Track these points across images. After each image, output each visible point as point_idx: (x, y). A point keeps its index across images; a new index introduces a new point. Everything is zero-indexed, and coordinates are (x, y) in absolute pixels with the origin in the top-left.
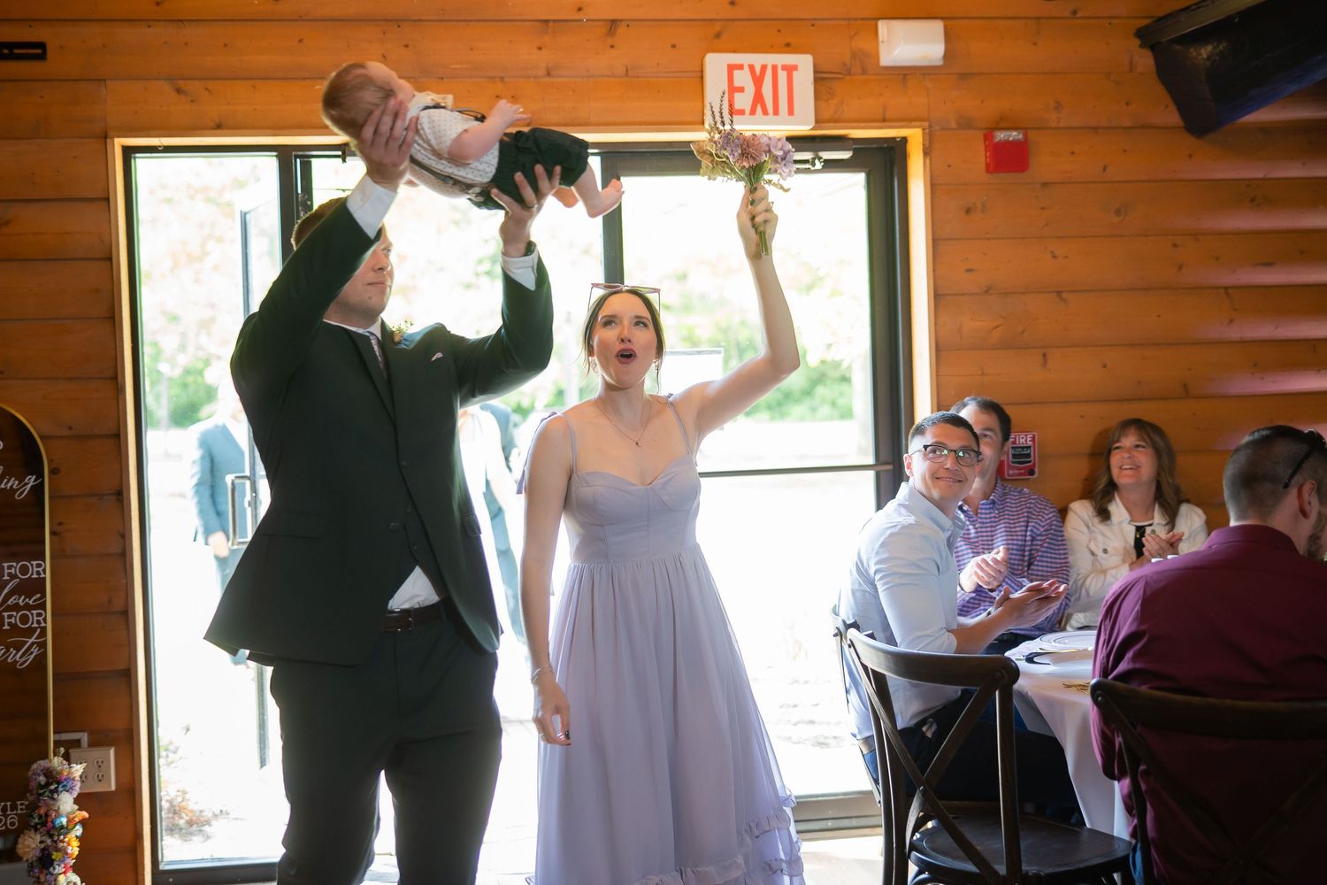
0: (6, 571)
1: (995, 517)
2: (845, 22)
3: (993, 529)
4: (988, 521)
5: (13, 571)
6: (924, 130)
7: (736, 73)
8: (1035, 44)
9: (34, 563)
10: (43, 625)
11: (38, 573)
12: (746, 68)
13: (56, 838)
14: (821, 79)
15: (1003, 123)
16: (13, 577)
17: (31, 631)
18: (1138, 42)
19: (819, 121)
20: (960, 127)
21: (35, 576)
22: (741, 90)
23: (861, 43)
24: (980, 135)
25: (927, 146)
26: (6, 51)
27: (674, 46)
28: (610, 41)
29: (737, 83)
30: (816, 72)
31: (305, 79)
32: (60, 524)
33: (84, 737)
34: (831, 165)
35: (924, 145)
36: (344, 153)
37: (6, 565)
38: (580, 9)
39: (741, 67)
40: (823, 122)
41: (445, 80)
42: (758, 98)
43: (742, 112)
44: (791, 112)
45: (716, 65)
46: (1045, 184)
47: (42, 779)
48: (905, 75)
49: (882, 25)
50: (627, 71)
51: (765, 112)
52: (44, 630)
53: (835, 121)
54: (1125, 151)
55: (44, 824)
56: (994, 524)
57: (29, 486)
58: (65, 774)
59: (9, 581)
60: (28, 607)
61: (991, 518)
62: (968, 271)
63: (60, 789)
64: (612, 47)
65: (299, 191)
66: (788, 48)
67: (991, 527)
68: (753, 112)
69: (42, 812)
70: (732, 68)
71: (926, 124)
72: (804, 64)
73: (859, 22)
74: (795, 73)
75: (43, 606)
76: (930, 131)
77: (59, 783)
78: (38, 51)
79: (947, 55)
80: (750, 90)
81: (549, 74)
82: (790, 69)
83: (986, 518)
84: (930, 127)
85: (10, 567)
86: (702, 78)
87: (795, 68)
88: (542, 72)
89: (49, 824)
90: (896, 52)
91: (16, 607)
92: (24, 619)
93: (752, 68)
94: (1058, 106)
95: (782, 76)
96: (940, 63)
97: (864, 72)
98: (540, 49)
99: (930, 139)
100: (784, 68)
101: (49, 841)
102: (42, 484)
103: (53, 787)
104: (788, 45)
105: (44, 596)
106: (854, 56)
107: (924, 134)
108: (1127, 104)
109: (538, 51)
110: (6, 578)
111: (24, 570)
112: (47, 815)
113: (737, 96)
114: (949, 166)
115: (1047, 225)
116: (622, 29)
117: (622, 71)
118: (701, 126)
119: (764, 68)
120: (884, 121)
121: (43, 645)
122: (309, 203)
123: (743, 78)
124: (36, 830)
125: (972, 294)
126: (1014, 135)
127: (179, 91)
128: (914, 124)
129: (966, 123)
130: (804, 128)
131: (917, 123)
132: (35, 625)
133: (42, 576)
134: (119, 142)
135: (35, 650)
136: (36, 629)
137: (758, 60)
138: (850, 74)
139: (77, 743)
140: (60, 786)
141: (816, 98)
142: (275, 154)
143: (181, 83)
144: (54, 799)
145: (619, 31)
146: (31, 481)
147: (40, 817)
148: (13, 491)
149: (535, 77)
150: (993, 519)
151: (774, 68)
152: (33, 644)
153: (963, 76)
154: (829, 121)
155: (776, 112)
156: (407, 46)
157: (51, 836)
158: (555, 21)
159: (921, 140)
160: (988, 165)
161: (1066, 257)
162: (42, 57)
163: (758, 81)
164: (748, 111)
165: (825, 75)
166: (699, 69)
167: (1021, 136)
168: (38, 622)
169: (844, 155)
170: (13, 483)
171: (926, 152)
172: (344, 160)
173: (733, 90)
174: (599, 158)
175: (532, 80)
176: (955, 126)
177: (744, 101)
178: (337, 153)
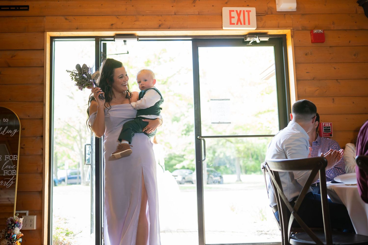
0: (6, 158)
1: (318, 147)
3: (318, 151)
4: (316, 148)
5: (8, 158)
6: (291, 30)
7: (232, 13)
8: (325, 5)
9: (14, 156)
10: (15, 174)
11: (15, 159)
12: (235, 11)
13: (12, 242)
14: (258, 15)
15: (316, 27)
16: (8, 159)
17: (11, 177)
18: (358, 4)
20: (303, 30)
22: (234, 17)
23: (270, 5)
24: (309, 32)
25: (292, 34)
26: (18, 8)
27: (213, 6)
28: (193, 5)
29: (232, 16)
30: (256, 13)
31: (103, 16)
32: (24, 145)
33: (27, 212)
34: (263, 43)
36: (114, 39)
39: (233, 11)
40: (259, 27)
41: (144, 16)
42: (239, 20)
43: (234, 24)
44: (249, 24)
45: (226, 10)
46: (330, 47)
47: (10, 222)
48: (285, 14)
50: (199, 13)
51: (241, 24)
52: (15, 176)
53: (264, 27)
54: (356, 37)
55: (9, 237)
56: (317, 149)
57: (15, 133)
58: (17, 221)
59: (6, 161)
60: (12, 169)
61: (316, 147)
62: (307, 72)
63: (15, 226)
64: (194, 6)
65: (102, 51)
66: (248, 6)
67: (317, 150)
68: (237, 24)
69: (9, 233)
70: (230, 11)
71: (292, 28)
72: (253, 10)
74: (250, 12)
75: (16, 169)
76: (293, 31)
77: (15, 224)
78: (26, 8)
79: (297, 8)
80: (236, 17)
81: (175, 14)
82: (249, 12)
83: (315, 147)
84: (293, 30)
85: (7, 157)
86: (222, 15)
87: (250, 11)
88: (173, 13)
89: (11, 237)
90: (281, 7)
91: (8, 169)
92: (10, 173)
93: (237, 11)
94: (333, 23)
95: (246, 14)
96: (295, 10)
97: (272, 14)
98: (173, 7)
99: (293, 33)
100: (247, 11)
101: (10, 243)
102: (18, 132)
103: (13, 225)
105: (16, 166)
106: (268, 8)
107: (291, 31)
108: (356, 23)
109: (172, 7)
110: (6, 160)
111: (11, 157)
112: (10, 234)
113: (232, 19)
114: (300, 41)
115: (332, 59)
117: (197, 13)
118: (222, 29)
119: (240, 11)
120: (278, 27)
121: (15, 181)
122: (105, 55)
123: (234, 14)
124: (7, 239)
125: (309, 80)
126: (320, 31)
127: (66, 19)
128: (288, 28)
129: (304, 29)
130: (253, 29)
131: (289, 28)
132: (13, 175)
133: (16, 159)
134: (49, 34)
135: (12, 182)
136: (13, 176)
137: (239, 9)
138: (267, 14)
139: (25, 214)
140: (16, 225)
141: (257, 21)
142: (94, 39)
143: (67, 17)
144: (13, 229)
145: (196, 2)
146: (16, 131)
147: (8, 234)
148: (10, 134)
150: (317, 148)
151: (244, 11)
152: (12, 180)
153: (303, 15)
154: (261, 28)
155: (244, 24)
156: (133, 6)
157: (11, 241)
159: (290, 33)
160: (312, 40)
161: (339, 69)
162: (28, 10)
163: (239, 15)
164: (236, 24)
165: (260, 14)
166: (221, 12)
167: (322, 31)
168: (14, 173)
169: (266, 39)
170: (10, 131)
171: (292, 37)
172: (115, 41)
173: (231, 17)
174: (191, 42)
175: (170, 16)
176: (301, 29)
177: (234, 21)
178: (113, 39)
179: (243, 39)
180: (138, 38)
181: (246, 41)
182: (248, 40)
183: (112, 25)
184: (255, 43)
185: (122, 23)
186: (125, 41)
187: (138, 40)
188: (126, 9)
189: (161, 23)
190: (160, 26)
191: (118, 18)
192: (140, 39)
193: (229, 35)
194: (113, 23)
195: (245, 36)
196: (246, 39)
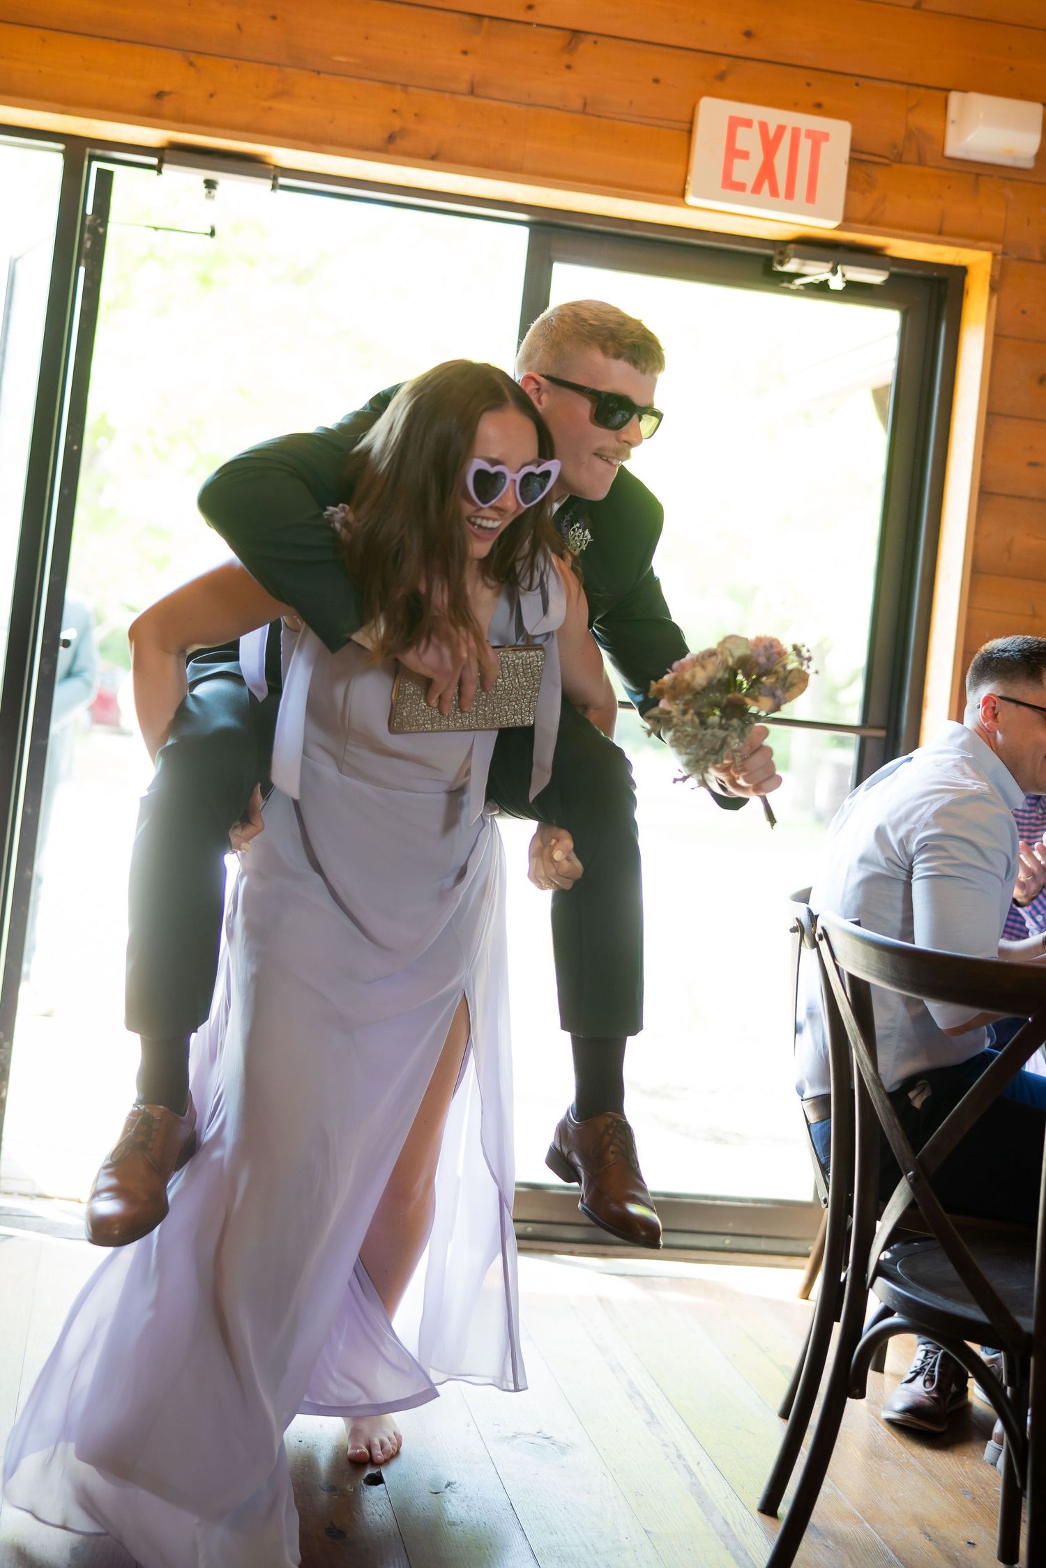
1: (1037, 819)
2: (904, 88)
3: (1032, 835)
4: (1026, 821)
6: (995, 255)
7: (741, 131)
12: (756, 127)
14: (860, 159)
19: (848, 221)
20: (1044, 262)
22: (745, 155)
23: (920, 120)
25: (997, 277)
27: (656, 81)
28: (566, 58)
29: (740, 145)
30: (853, 150)
31: (119, 41)
34: (855, 291)
35: (992, 276)
36: (161, 161)
38: (530, 7)
39: (748, 123)
40: (855, 221)
41: (322, 75)
42: (767, 171)
43: (740, 187)
44: (811, 196)
45: (713, 114)
48: (979, 173)
49: (955, 98)
50: (585, 105)
51: (774, 192)
53: (871, 223)
56: (1033, 828)
61: (1030, 818)
62: (1032, 464)
64: (569, 67)
65: (89, 211)
66: (818, 108)
67: (1030, 831)
68: (757, 189)
70: (735, 123)
71: (999, 247)
72: (839, 134)
73: (922, 91)
74: (824, 145)
76: (1003, 259)
79: (1043, 154)
80: (757, 157)
81: (472, 92)
82: (818, 139)
83: (1023, 818)
84: (1004, 253)
86: (690, 132)
87: (826, 137)
88: (464, 87)
90: (970, 138)
93: (763, 127)
95: (805, 145)
96: (1029, 164)
97: (921, 162)
98: (465, 53)
99: (1003, 270)
100: (810, 134)
104: (819, 106)
106: (910, 135)
107: (994, 261)
109: (463, 57)
113: (738, 163)
114: (1023, 312)
116: (586, 45)
117: (577, 103)
118: (679, 200)
119: (781, 130)
120: (939, 233)
122: (101, 230)
123: (749, 140)
125: (1033, 499)
128: (981, 244)
130: (825, 225)
131: (987, 245)
137: (774, 117)
138: (900, 162)
141: (849, 188)
142: (61, 147)
145: (582, 47)
149: (453, 93)
150: (1033, 821)
151: (796, 133)
154: (862, 222)
155: (790, 194)
156: (274, 18)
158: (491, 18)
159: (988, 268)
163: (770, 146)
164: (750, 185)
165: (864, 157)
166: (687, 119)
169: (875, 277)
171: (994, 288)
172: (160, 172)
173: (733, 153)
174: (524, 232)
175: (447, 95)
176: (1037, 257)
177: (746, 171)
178: (154, 161)
179: (768, 261)
180: (275, 178)
181: (779, 268)
182: (792, 266)
183: (160, 95)
184: (820, 289)
185: (211, 96)
186: (210, 184)
187: (274, 187)
188: (239, 27)
189: (397, 123)
190: (391, 138)
191: (191, 64)
192: (282, 181)
193: (709, 232)
194: (167, 88)
195: (782, 248)
196: (782, 263)
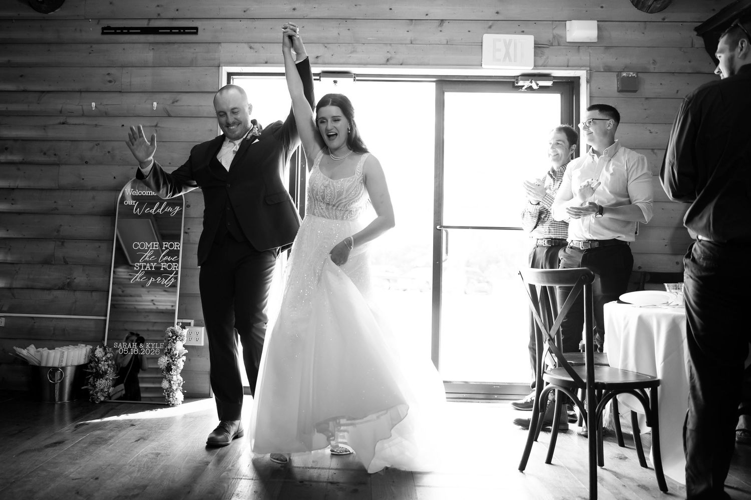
0: (164, 246)
2: (551, 22)
5: (167, 246)
6: (587, 71)
7: (498, 43)
8: (643, 33)
9: (176, 243)
10: (177, 269)
11: (177, 247)
12: (502, 41)
13: (174, 359)
14: (538, 46)
15: (626, 68)
16: (167, 248)
17: (171, 272)
18: (696, 33)
19: (536, 66)
20: (605, 71)
21: (175, 249)
22: (499, 50)
23: (557, 32)
24: (615, 74)
25: (589, 78)
26: (182, 31)
27: (469, 31)
28: (440, 29)
29: (497, 48)
30: (535, 44)
32: (189, 229)
33: (192, 322)
34: (543, 89)
35: (587, 78)
36: (320, 77)
37: (164, 243)
38: (427, 15)
39: (499, 40)
40: (538, 66)
41: (365, 45)
42: (507, 54)
43: (499, 60)
44: (522, 60)
45: (488, 39)
46: (647, 98)
47: (170, 334)
48: (579, 46)
49: (568, 23)
50: (447, 42)
51: (510, 60)
52: (177, 273)
53: (544, 66)
54: (688, 84)
55: (169, 353)
57: (176, 211)
58: (180, 332)
59: (165, 250)
60: (171, 261)
63: (177, 339)
64: (441, 31)
68: (504, 60)
69: (169, 347)
70: (495, 41)
71: (588, 68)
72: (530, 39)
73: (557, 22)
75: (178, 262)
76: (590, 72)
77: (177, 337)
78: (194, 31)
79: (599, 37)
80: (503, 50)
81: (411, 43)
82: (523, 42)
84: (590, 70)
85: (166, 244)
86: (482, 46)
88: (409, 42)
89: (171, 353)
90: (574, 35)
91: (167, 261)
92: (170, 266)
93: (504, 41)
94: (654, 62)
95: (519, 45)
96: (595, 40)
97: (559, 45)
98: (408, 31)
99: (590, 75)
100: (520, 41)
101: (171, 361)
102: (182, 210)
103: (174, 338)
104: (523, 32)
105: (178, 257)
106: (554, 37)
107: (587, 73)
108: (690, 62)
109: (407, 33)
110: (164, 248)
111: (171, 246)
112: (171, 349)
113: (497, 53)
114: (599, 88)
115: (647, 117)
116: (446, 24)
117: (445, 42)
118: (480, 67)
119: (510, 41)
120: (568, 66)
121: (176, 278)
123: (500, 45)
124: (166, 355)
126: (632, 74)
127: (251, 48)
128: (582, 68)
129: (608, 69)
130: (529, 69)
131: (584, 68)
132: (174, 269)
133: (179, 249)
134: (226, 70)
135: (173, 280)
136: (174, 271)
137: (508, 37)
138: (552, 46)
139: (189, 324)
140: (178, 338)
141: (535, 56)
143: (252, 45)
144: (174, 343)
145: (444, 24)
146: (177, 208)
147: (168, 349)
148: (170, 212)
149: (406, 44)
151: (515, 41)
152: (172, 277)
153: (607, 48)
154: (541, 66)
155: (515, 60)
156: (349, 30)
157: (172, 358)
158: (415, 20)
159: (586, 76)
160: (618, 88)
161: (657, 133)
162: (196, 33)
163: (507, 47)
164: (502, 59)
165: (540, 46)
166: (481, 42)
167: (635, 75)
168: (175, 268)
169: (549, 83)
170: (170, 209)
171: (588, 82)
172: (320, 80)
173: (495, 50)
174: (434, 84)
175: (404, 45)
176: (602, 70)
177: (500, 55)
178: (318, 78)
179: (513, 82)
180: (354, 77)
181: (517, 85)
182: (521, 83)
183: (317, 57)
184: (530, 89)
185: (332, 55)
186: (335, 82)
187: (354, 80)
188: (339, 34)
189: (389, 56)
190: (388, 60)
191: (326, 47)
192: (357, 78)
193: (492, 76)
194: (319, 55)
195: (516, 78)
196: (517, 83)
